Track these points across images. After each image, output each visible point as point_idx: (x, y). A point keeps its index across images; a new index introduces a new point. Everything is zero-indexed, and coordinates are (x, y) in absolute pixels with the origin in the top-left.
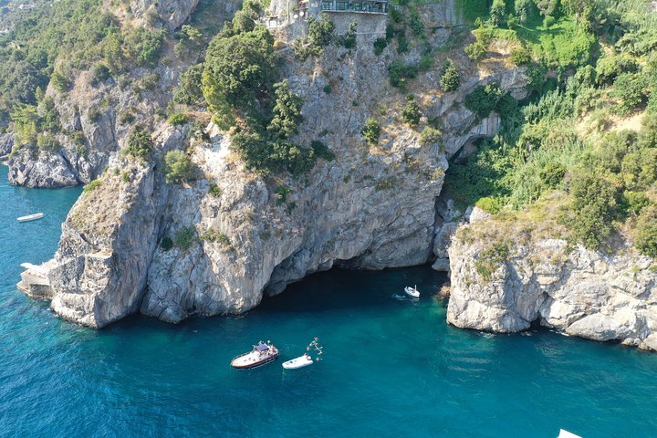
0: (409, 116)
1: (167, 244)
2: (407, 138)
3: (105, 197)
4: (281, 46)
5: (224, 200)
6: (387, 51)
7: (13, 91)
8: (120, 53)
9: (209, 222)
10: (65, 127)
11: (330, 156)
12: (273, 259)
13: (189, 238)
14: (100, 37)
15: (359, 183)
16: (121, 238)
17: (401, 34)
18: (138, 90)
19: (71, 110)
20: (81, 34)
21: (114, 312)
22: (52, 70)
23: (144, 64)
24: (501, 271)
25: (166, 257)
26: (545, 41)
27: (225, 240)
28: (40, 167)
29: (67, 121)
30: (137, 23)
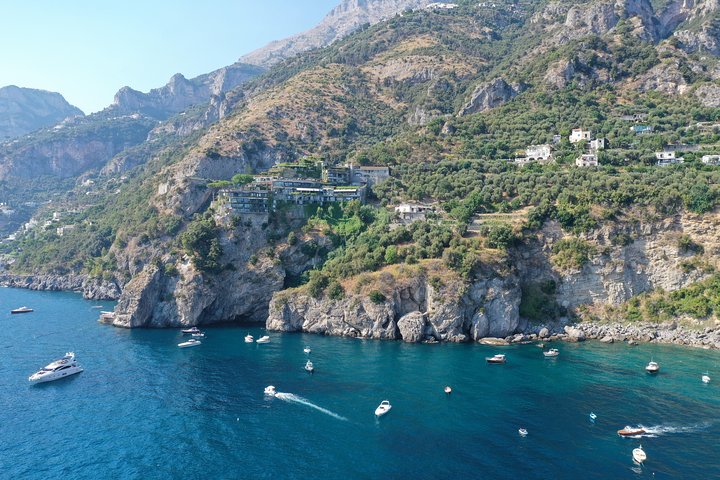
0: (269, 254)
1: (162, 300)
2: (267, 263)
3: (140, 280)
4: (219, 226)
5: (186, 282)
6: (268, 228)
7: (87, 250)
8: (156, 228)
9: (178, 291)
10: (119, 268)
11: (234, 269)
12: (202, 305)
13: (171, 297)
14: (146, 219)
15: (245, 281)
16: (145, 293)
17: (276, 221)
18: (163, 248)
19: (124, 259)
20: (135, 217)
21: (138, 323)
22: (114, 238)
23: (168, 234)
24: (283, 306)
25: (161, 304)
26: (341, 225)
27: (184, 296)
28: (102, 289)
29: (121, 264)
30: (168, 211)
